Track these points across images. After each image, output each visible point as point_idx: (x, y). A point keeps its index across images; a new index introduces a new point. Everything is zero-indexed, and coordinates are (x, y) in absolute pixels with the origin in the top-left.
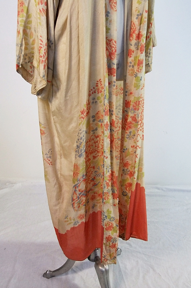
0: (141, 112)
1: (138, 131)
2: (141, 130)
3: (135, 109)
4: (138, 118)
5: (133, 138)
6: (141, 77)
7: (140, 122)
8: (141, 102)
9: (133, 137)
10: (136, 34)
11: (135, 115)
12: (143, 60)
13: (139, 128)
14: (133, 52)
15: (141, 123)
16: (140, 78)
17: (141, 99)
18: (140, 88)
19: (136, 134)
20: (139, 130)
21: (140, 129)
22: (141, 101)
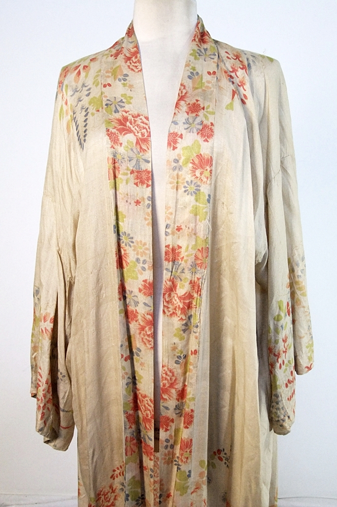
6: (190, 472)
10: (178, 390)
12: (191, 440)
14: (173, 422)
18: (189, 491)
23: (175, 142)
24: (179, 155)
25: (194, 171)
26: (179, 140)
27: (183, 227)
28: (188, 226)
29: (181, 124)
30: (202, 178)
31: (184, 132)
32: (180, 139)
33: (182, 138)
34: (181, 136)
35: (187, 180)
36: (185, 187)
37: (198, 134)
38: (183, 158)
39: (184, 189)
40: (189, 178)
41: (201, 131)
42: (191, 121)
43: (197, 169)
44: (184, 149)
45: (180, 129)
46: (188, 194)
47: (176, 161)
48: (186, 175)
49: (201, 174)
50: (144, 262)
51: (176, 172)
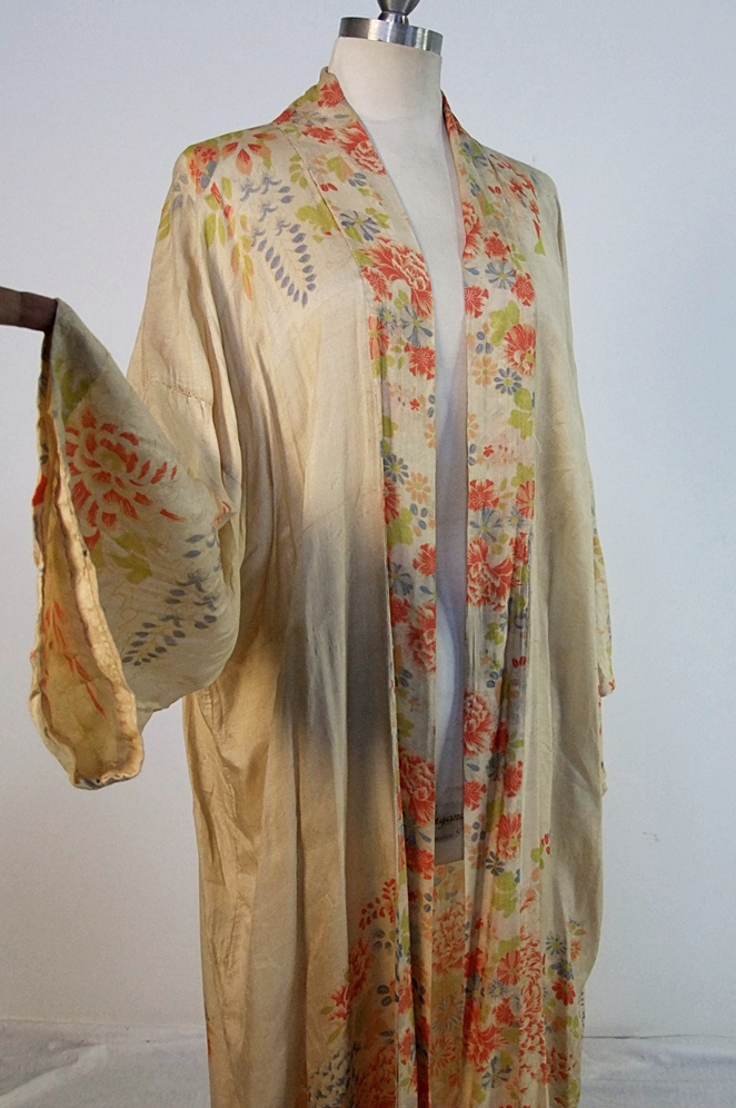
0: (527, 987)
1: (522, 1053)
2: (531, 1048)
3: (505, 981)
4: (518, 1006)
5: (505, 1080)
6: (518, 872)
7: (527, 1022)
8: (522, 953)
9: (505, 1075)
10: (492, 732)
11: (506, 1001)
12: (520, 816)
13: (523, 1045)
14: (485, 792)
15: (530, 1024)
16: (516, 876)
17: (524, 944)
18: (518, 906)
19: (516, 1064)
20: (525, 1050)
21: (529, 1044)
22: (522, 950)
23: (478, 304)
24: (485, 326)
25: (510, 352)
26: (484, 300)
27: (495, 449)
28: (504, 446)
29: (482, 273)
30: (523, 366)
31: (489, 287)
32: (485, 298)
33: (487, 297)
34: (486, 294)
35: (499, 367)
36: (497, 380)
37: (512, 290)
38: (492, 331)
39: (495, 384)
40: (503, 364)
41: (516, 286)
42: (497, 268)
43: (514, 350)
44: (492, 314)
45: (482, 282)
46: (502, 392)
47: (481, 336)
48: (499, 359)
49: (522, 358)
50: (424, 512)
51: (482, 354)
